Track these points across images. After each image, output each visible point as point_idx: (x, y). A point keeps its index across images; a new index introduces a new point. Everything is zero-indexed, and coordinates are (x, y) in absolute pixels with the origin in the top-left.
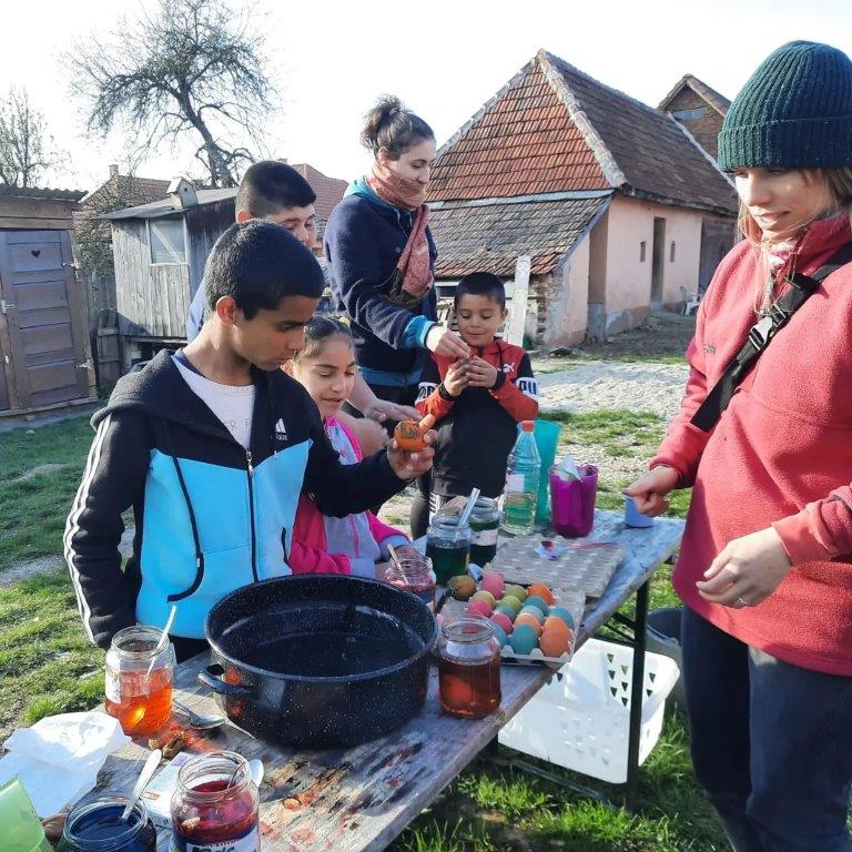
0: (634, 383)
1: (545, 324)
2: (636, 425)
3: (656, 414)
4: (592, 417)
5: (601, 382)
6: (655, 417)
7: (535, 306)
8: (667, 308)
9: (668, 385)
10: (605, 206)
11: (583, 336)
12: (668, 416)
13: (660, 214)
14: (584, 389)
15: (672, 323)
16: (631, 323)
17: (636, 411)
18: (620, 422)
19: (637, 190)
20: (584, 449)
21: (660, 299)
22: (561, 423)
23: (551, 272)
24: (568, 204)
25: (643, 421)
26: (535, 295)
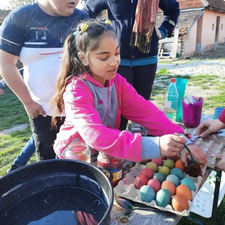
0: (210, 66)
1: (183, 50)
2: (211, 79)
3: (217, 76)
4: (197, 77)
5: (200, 66)
6: (217, 77)
7: (180, 44)
8: (220, 44)
9: (221, 66)
10: (203, 12)
11: (194, 53)
12: (221, 76)
13: (219, 15)
14: (194, 68)
15: (221, 49)
16: (209, 49)
17: (211, 75)
18: (206, 78)
19: (212, 7)
20: (194, 87)
21: (217, 42)
22: (187, 79)
23: (185, 34)
24: (191, 12)
25: (213, 78)
26: (180, 41)
